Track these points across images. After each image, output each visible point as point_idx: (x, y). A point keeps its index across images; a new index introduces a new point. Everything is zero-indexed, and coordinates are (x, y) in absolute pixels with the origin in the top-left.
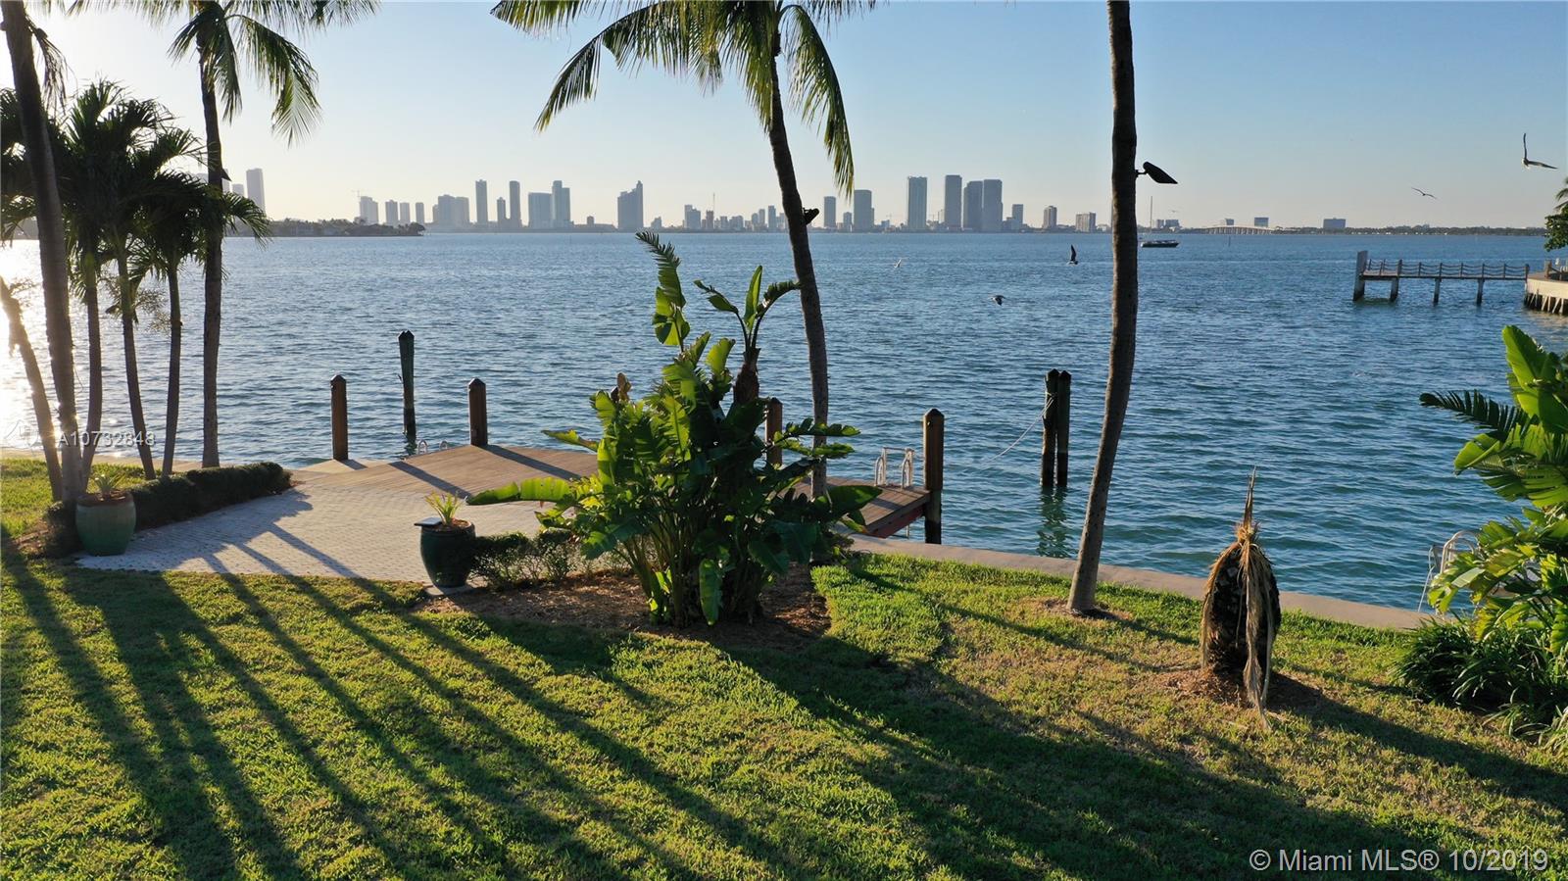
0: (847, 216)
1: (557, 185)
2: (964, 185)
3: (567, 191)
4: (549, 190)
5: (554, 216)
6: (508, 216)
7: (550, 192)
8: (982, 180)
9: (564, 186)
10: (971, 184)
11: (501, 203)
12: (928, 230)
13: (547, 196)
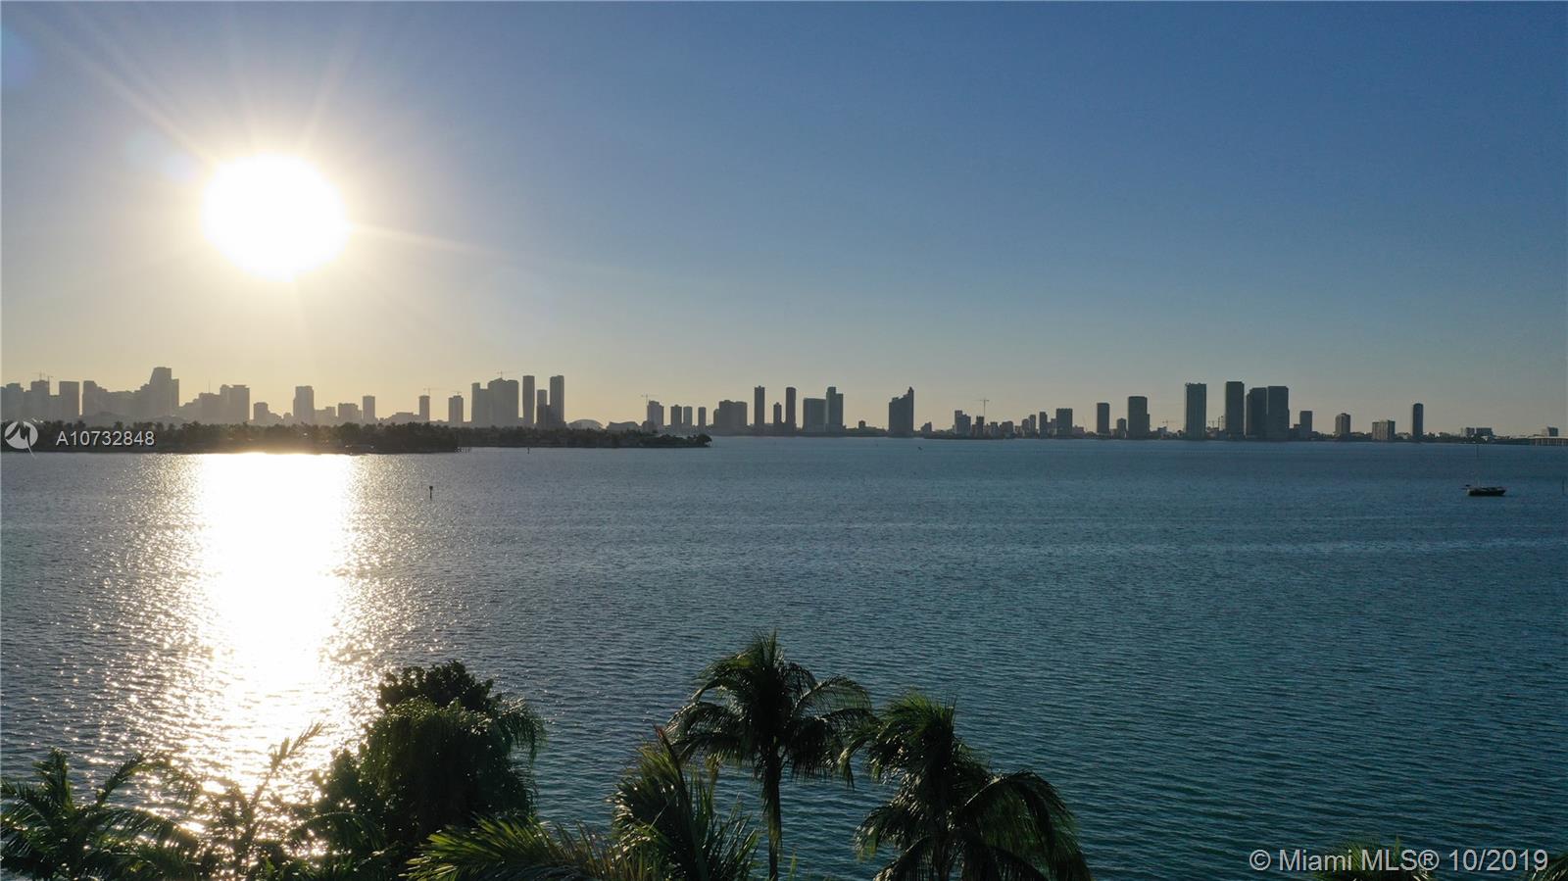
0: (1121, 422)
1: (832, 391)
2: (1247, 392)
3: (841, 396)
4: (823, 396)
5: (827, 421)
6: (784, 420)
7: (825, 398)
8: (1266, 386)
9: (837, 392)
10: (1254, 391)
11: (777, 408)
12: (1207, 438)
13: (821, 401)
